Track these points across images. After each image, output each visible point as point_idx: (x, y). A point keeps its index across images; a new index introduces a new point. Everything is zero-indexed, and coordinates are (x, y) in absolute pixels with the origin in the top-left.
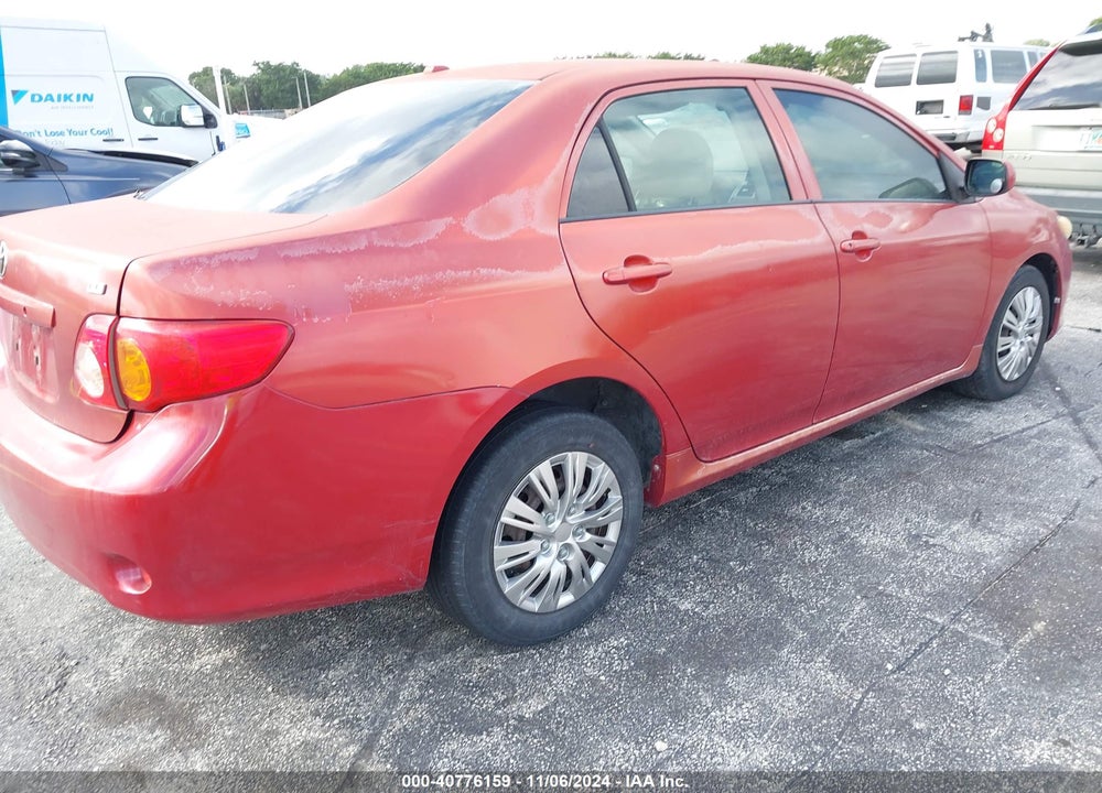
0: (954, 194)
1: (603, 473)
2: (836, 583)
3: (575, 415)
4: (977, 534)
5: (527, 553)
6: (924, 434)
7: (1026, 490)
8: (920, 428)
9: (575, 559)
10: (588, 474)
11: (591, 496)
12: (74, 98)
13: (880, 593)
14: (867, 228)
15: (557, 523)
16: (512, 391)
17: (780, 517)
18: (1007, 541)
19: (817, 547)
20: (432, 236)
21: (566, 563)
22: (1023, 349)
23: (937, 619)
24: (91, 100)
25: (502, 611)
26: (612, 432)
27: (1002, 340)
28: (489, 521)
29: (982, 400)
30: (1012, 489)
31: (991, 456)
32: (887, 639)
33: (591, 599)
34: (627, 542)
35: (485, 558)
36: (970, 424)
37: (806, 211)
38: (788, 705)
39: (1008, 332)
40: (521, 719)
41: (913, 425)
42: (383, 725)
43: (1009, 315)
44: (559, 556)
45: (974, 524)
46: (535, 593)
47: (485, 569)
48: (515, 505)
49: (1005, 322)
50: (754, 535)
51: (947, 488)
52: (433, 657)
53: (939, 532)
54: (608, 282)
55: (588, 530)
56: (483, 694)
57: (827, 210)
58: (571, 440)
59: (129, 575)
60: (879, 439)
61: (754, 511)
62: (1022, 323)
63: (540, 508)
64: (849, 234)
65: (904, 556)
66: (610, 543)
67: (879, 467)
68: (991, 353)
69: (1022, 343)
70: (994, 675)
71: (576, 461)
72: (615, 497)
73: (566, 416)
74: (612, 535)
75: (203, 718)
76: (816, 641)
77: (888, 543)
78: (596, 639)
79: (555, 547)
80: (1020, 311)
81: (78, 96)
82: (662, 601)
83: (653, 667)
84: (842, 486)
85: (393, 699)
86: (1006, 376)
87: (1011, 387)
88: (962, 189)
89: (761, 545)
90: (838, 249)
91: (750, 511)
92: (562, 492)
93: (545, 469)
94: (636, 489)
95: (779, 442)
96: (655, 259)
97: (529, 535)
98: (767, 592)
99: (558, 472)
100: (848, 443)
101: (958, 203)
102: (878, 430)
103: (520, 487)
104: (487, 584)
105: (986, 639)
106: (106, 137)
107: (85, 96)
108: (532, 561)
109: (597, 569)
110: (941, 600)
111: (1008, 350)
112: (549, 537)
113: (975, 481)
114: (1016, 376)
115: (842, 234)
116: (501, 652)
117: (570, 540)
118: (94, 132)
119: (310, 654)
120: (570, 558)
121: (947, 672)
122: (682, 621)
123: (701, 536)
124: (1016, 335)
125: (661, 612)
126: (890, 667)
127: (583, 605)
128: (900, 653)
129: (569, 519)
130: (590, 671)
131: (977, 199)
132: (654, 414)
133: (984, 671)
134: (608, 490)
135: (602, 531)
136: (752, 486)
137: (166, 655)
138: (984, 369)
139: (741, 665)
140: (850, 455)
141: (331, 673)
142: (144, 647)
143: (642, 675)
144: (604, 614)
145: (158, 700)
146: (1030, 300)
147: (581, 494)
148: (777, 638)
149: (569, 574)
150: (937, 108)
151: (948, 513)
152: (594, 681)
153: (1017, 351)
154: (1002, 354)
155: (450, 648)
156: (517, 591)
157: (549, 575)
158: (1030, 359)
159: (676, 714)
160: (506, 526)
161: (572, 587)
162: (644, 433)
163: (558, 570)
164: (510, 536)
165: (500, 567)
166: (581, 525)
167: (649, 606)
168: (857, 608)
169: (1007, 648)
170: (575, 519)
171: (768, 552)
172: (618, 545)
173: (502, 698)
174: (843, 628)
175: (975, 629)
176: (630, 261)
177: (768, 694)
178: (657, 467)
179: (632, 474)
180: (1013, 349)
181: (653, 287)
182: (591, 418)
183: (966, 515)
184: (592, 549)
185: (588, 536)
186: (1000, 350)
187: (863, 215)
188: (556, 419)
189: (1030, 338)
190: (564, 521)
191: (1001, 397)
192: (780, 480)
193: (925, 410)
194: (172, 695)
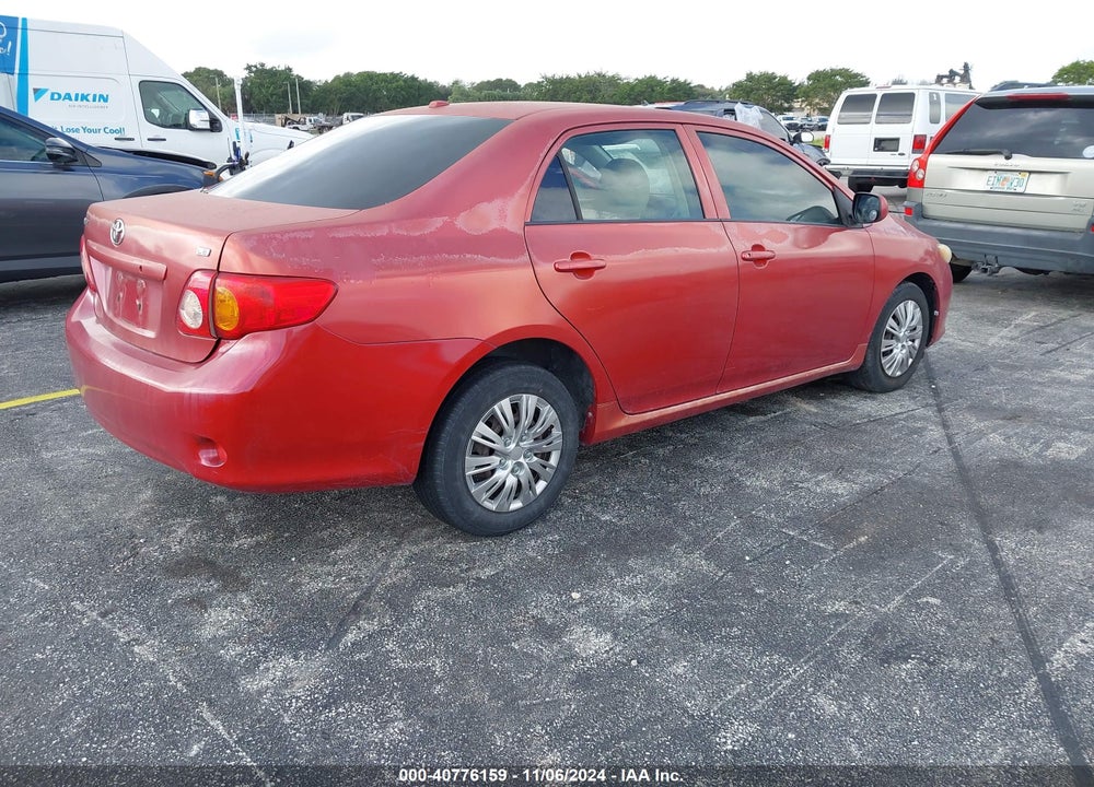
0: (845, 221)
1: (548, 413)
2: (721, 508)
3: (529, 367)
4: (836, 482)
5: (489, 465)
6: (816, 414)
7: (884, 454)
8: (814, 410)
9: (524, 474)
10: (537, 412)
11: (539, 429)
12: (90, 98)
13: (752, 516)
14: (766, 243)
15: (512, 446)
16: (484, 344)
17: (686, 466)
18: (857, 487)
19: (711, 485)
20: (433, 229)
21: (517, 476)
22: (904, 351)
23: (791, 533)
24: (106, 100)
25: (469, 505)
26: (557, 382)
27: (885, 342)
28: (463, 437)
29: (870, 392)
30: (872, 454)
31: (865, 431)
32: (749, 543)
33: (535, 507)
34: (564, 467)
35: (458, 464)
36: (856, 409)
37: (716, 228)
38: (670, 577)
39: (890, 336)
40: (479, 579)
41: (808, 408)
42: (378, 581)
43: (891, 321)
44: (513, 471)
45: (835, 476)
46: (493, 497)
47: (459, 472)
48: (482, 428)
49: (888, 327)
50: (664, 477)
51: (824, 451)
52: (415, 543)
53: (807, 480)
54: (558, 270)
55: (535, 455)
56: (451, 565)
57: (733, 227)
58: (526, 385)
59: (209, 453)
60: (781, 416)
61: (669, 462)
62: (903, 330)
63: (501, 433)
64: (749, 246)
65: (777, 493)
66: (551, 467)
67: (772, 435)
68: (876, 353)
69: (903, 346)
70: (821, 565)
71: (529, 402)
72: (556, 432)
73: (523, 367)
74: (554, 460)
75: (245, 575)
76: (697, 542)
77: (766, 485)
78: (536, 535)
79: (510, 463)
80: (901, 320)
81: (95, 96)
82: (589, 515)
83: (576, 553)
84: (740, 447)
85: (386, 566)
86: (890, 373)
87: (894, 382)
88: (850, 216)
89: (669, 483)
90: (740, 258)
91: (665, 460)
92: (517, 423)
93: (506, 404)
94: (573, 428)
95: (688, 405)
96: (594, 256)
97: (492, 452)
98: (669, 510)
99: (515, 408)
100: (753, 419)
101: (847, 228)
102: (779, 410)
103: (487, 415)
104: (459, 484)
105: (822, 545)
106: (118, 136)
107: (101, 96)
108: (493, 471)
109: (541, 486)
110: (795, 521)
111: (892, 351)
112: (505, 455)
113: (847, 448)
114: (899, 373)
115: (743, 246)
116: (466, 541)
117: (522, 460)
118: (107, 130)
119: (323, 540)
120: (521, 473)
121: (787, 562)
122: (601, 527)
123: (625, 476)
124: (898, 340)
125: (587, 521)
126: (747, 558)
127: (529, 511)
128: (758, 551)
129: (521, 444)
130: (531, 554)
131: (865, 225)
132: (591, 375)
133: (815, 563)
134: (552, 427)
135: (546, 456)
136: (670, 444)
137: (213, 538)
138: (869, 365)
139: (640, 554)
140: (752, 426)
141: (339, 551)
142: (195, 533)
143: (568, 557)
144: (544, 521)
145: (211, 564)
146: (911, 311)
147: (531, 427)
148: (670, 538)
149: (519, 484)
150: (893, 144)
151: (818, 467)
152: (532, 559)
153: (899, 351)
154: (886, 354)
155: (429, 538)
156: (480, 493)
157: (504, 484)
158: (911, 360)
159: (589, 579)
160: (476, 443)
161: (521, 497)
162: (583, 390)
163: (511, 481)
164: (478, 450)
165: (469, 473)
166: (530, 450)
167: (579, 517)
168: (733, 524)
169: (835, 551)
170: (525, 444)
171: (673, 488)
172: (557, 469)
173: (465, 567)
174: (719, 535)
175: (816, 539)
176: (574, 256)
177: (657, 570)
178: (590, 414)
179: (571, 416)
180: (895, 351)
181: (591, 276)
182: (543, 371)
183: (831, 469)
184: (538, 469)
185: (535, 459)
186: (883, 350)
187: (764, 232)
188: (516, 369)
189: (910, 343)
190: (518, 445)
191: (885, 390)
192: (692, 441)
193: (823, 398)
194: (220, 560)
